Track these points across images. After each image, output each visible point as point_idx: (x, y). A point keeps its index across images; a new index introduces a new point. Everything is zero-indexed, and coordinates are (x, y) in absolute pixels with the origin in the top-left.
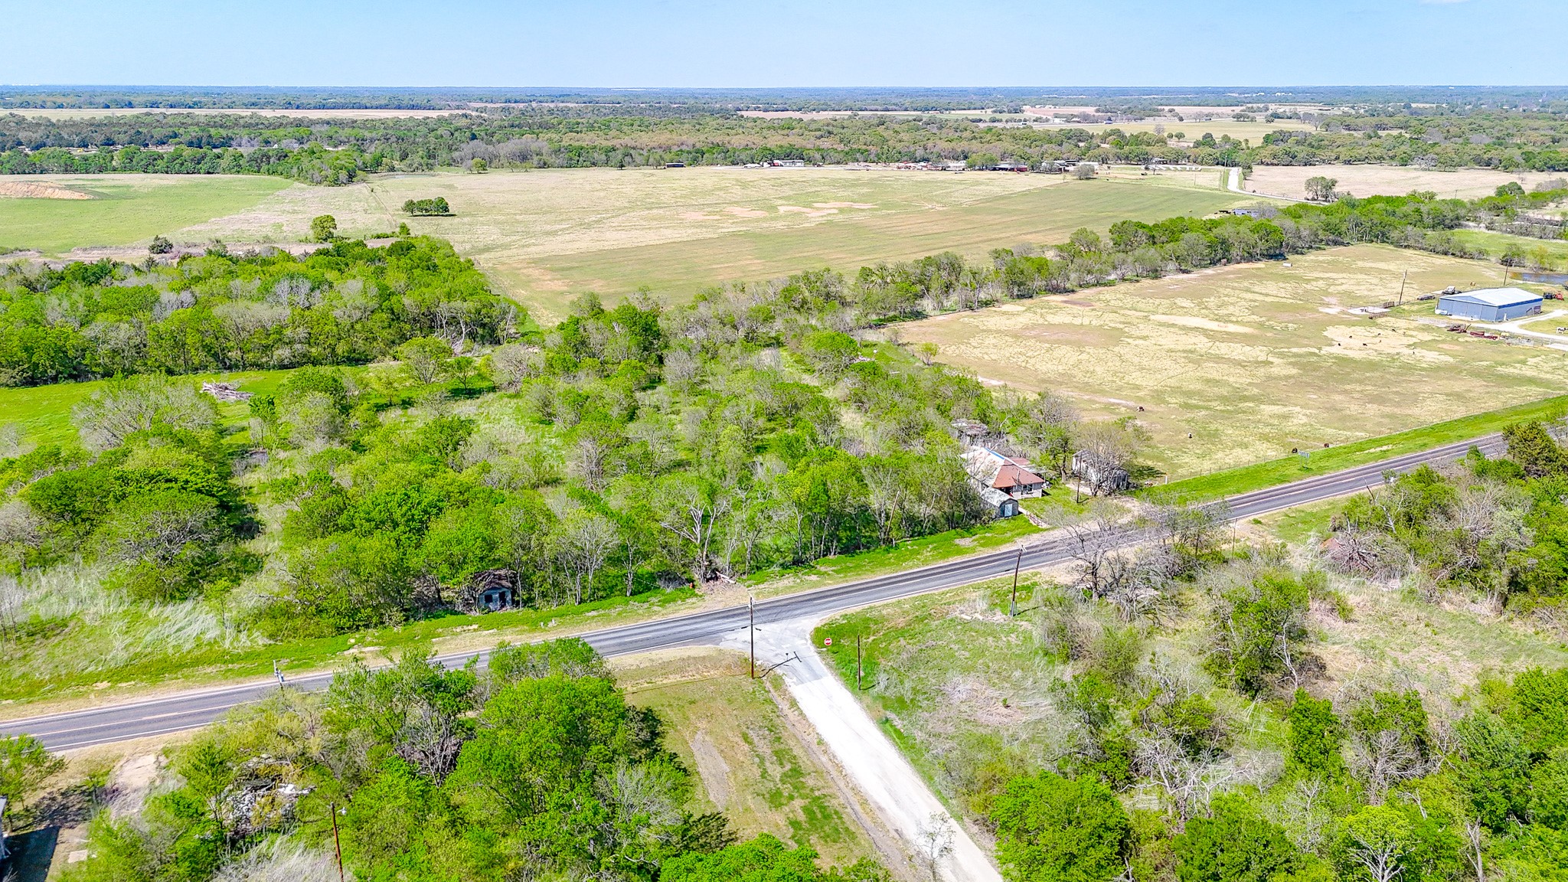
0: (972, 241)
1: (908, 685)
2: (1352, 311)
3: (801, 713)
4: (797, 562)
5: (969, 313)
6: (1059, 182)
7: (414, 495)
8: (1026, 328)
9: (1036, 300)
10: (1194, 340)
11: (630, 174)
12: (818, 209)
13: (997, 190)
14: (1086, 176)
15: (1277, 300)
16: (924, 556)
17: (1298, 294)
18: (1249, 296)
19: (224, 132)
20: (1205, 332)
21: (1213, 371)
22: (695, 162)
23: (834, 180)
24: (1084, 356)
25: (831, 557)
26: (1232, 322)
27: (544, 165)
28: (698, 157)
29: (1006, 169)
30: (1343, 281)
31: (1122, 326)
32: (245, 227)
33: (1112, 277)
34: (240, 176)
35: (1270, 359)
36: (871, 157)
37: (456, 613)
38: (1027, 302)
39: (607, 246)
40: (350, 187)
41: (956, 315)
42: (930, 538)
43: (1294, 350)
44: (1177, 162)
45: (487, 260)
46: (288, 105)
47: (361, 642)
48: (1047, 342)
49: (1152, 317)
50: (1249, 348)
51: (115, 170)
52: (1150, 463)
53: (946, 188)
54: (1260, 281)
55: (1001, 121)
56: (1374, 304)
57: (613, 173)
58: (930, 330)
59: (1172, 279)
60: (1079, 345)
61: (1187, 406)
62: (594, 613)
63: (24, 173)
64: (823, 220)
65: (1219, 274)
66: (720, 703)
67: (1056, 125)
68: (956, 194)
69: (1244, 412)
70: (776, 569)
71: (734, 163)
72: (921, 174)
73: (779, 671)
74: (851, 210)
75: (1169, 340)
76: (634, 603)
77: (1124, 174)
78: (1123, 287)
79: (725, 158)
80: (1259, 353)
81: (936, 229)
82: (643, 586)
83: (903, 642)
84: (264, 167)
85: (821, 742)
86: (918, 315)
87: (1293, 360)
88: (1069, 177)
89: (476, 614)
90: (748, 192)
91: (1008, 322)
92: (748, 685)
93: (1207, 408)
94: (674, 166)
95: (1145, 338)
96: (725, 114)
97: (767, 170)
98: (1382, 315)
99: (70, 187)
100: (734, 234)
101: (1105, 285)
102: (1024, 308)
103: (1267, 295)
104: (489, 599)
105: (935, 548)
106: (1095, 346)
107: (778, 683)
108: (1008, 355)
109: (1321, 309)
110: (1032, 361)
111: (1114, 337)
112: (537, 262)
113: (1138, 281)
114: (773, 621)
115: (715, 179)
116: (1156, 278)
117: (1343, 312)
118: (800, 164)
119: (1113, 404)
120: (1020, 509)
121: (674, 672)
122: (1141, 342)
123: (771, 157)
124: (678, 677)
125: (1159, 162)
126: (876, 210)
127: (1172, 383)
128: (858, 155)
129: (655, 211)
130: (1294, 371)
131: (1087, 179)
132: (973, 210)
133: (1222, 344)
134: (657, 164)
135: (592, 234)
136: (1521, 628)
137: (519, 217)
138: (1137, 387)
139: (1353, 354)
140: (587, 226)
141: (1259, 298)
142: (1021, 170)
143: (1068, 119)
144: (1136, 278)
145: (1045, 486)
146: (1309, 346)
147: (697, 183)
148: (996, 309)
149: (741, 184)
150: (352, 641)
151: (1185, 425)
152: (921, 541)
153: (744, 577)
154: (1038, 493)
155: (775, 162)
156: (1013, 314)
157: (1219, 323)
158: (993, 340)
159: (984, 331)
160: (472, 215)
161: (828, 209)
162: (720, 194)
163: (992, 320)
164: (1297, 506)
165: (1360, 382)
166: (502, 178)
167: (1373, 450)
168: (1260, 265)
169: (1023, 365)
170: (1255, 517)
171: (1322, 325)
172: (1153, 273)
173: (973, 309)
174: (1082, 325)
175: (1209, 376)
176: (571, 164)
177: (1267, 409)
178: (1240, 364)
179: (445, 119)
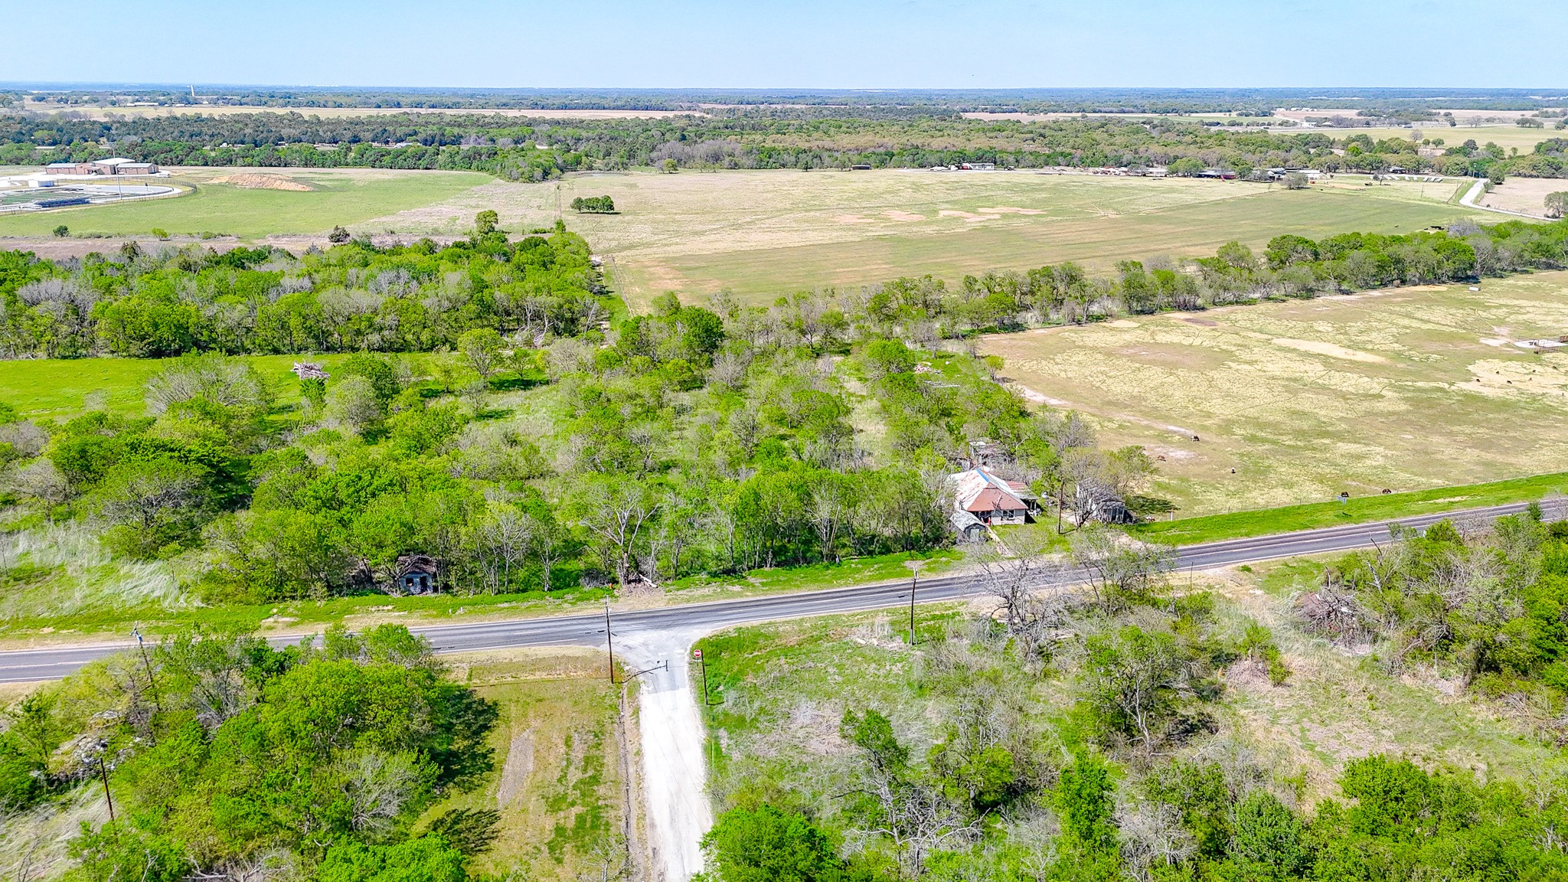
0: (1126, 251)
1: (759, 704)
2: (1518, 344)
3: (637, 723)
4: (730, 572)
5: (1075, 327)
6: (1263, 191)
7: (367, 477)
8: (1128, 346)
9: (1157, 317)
10: (1308, 367)
11: (815, 175)
12: (980, 214)
13: (1189, 198)
14: (1299, 185)
15: (1436, 327)
16: (862, 574)
17: (1466, 322)
18: (1406, 322)
19: (456, 131)
20: (1326, 361)
21: (1306, 402)
22: (882, 164)
23: (1016, 185)
24: (1172, 379)
25: (767, 569)
26: (1366, 350)
27: (735, 166)
28: (886, 159)
29: (1212, 176)
30: (1532, 310)
31: (1234, 349)
32: (424, 219)
33: (1257, 295)
35: (1384, 393)
36: (1075, 160)
37: (380, 593)
38: (1144, 318)
39: (745, 246)
40: (546, 184)
41: (1059, 329)
42: (879, 558)
43: (1420, 384)
44: (1417, 172)
45: (623, 258)
46: (535, 106)
47: (282, 613)
48: (1140, 362)
49: (1275, 341)
50: (1367, 379)
51: (347, 164)
52: (1169, 497)
53: (1133, 194)
54: (1429, 307)
55: (1241, 124)
56: (1551, 337)
57: (796, 175)
58: (1020, 343)
59: (1328, 300)
60: (1171, 367)
61: (1253, 439)
62: (504, 605)
64: (978, 226)
65: (1386, 296)
66: (567, 704)
67: (1306, 128)
68: (1140, 202)
69: (1314, 449)
70: (704, 576)
71: (921, 166)
72: (1117, 179)
73: (641, 678)
74: (1016, 215)
75: (1278, 366)
76: (550, 598)
77: (1347, 183)
78: (1263, 307)
79: (914, 161)
80: (1375, 385)
81: (1096, 237)
82: (563, 583)
83: (782, 661)
85: (639, 753)
86: (1016, 327)
87: (1410, 395)
88: (1276, 185)
89: (396, 595)
90: (918, 195)
91: (1110, 338)
92: (603, 686)
93: (1274, 442)
94: (860, 168)
95: (1251, 363)
96: (945, 115)
97: (953, 174)
98: (1553, 350)
99: (295, 180)
100: (879, 238)
101: (1244, 303)
102: (1138, 325)
103: (1428, 321)
104: (410, 582)
105: (879, 568)
106: (1190, 368)
107: (635, 689)
108: (1087, 373)
109: (1483, 341)
110: (1109, 381)
111: (1218, 358)
112: (667, 261)
113: (1284, 301)
114: (669, 626)
115: (892, 182)
116: (1308, 298)
117: (1507, 345)
118: (990, 167)
119: (1168, 432)
120: (992, 535)
121: (543, 669)
122: (1247, 367)
123: (962, 160)
124: (544, 675)
125: (1394, 172)
126: (1042, 216)
127: (1252, 412)
128: (1060, 159)
129: (812, 213)
130: (1403, 407)
131: (1299, 188)
132: (1148, 219)
133: (1337, 374)
134: (843, 166)
135: (738, 234)
136: (1483, 712)
137: (677, 217)
138: (1209, 415)
139: (1487, 392)
140: (736, 226)
141: (1415, 324)
142: (1227, 178)
143: (1319, 123)
144: (1284, 298)
145: (1033, 513)
146: (1441, 380)
147: (870, 186)
148: (1104, 324)
149: (917, 187)
150: (275, 610)
151: (1235, 459)
152: (869, 560)
153: (669, 582)
154: (1020, 520)
155: (964, 165)
156: (1121, 331)
157: (1350, 351)
158: (1081, 357)
159: (1079, 347)
160: (636, 214)
161: (991, 215)
162: (888, 197)
163: (1094, 335)
164: (1305, 555)
165: (1476, 423)
166: (687, 178)
167: (1441, 501)
168: (1443, 288)
169: (1098, 384)
170: (1247, 564)
171: (1473, 358)
172: (1308, 293)
173: (1079, 323)
174: (1191, 345)
175: (1299, 408)
176: (760, 166)
177: (1344, 447)
178: (1344, 396)
179: (666, 120)
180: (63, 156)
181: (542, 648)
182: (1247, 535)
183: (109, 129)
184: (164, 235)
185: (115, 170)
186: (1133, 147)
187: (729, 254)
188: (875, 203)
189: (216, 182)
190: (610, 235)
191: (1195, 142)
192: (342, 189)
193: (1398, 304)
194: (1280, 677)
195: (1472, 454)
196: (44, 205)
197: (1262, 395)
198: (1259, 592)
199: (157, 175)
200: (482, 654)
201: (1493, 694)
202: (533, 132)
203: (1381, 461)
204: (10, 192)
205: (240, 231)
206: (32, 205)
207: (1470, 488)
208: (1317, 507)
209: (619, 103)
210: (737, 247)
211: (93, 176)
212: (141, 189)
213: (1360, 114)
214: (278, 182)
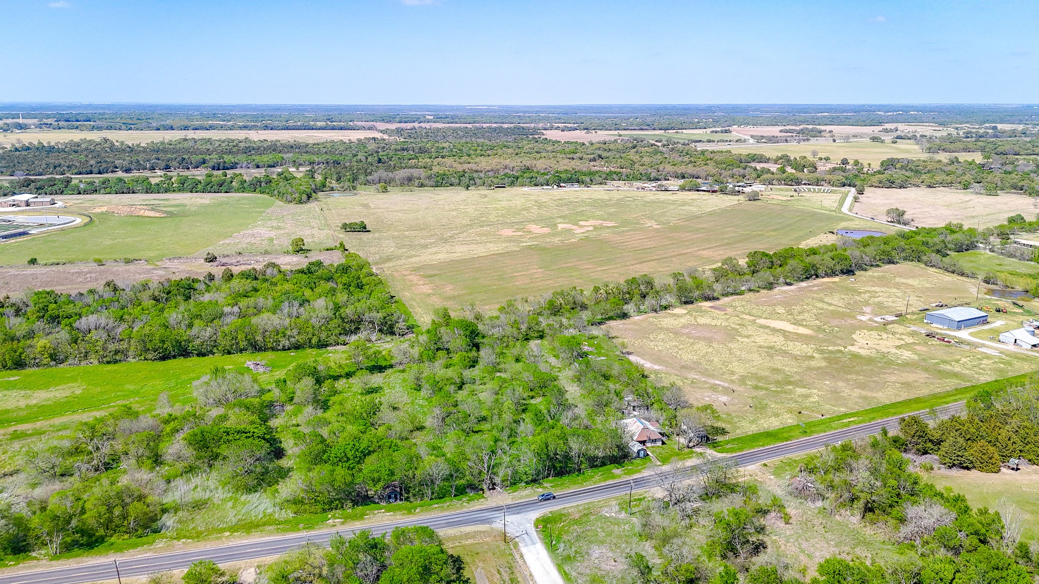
0: (669, 255)
1: (573, 549)
2: (876, 319)
3: (524, 561)
4: (534, 481)
5: (654, 314)
6: (735, 202)
8: (684, 327)
9: (694, 306)
10: (776, 339)
11: (474, 192)
12: (582, 226)
13: (696, 211)
14: (754, 197)
15: (835, 310)
16: (595, 478)
17: (849, 304)
18: (820, 305)
20: (784, 333)
21: (779, 362)
22: (512, 184)
23: (595, 200)
24: (710, 350)
25: (550, 478)
26: (802, 325)
27: (422, 185)
28: (514, 180)
29: (705, 191)
30: (881, 294)
31: (738, 327)
32: (252, 240)
33: (743, 288)
34: (245, 194)
35: (815, 355)
36: (623, 177)
37: (375, 503)
38: (689, 306)
39: (455, 256)
40: (310, 205)
41: (646, 316)
42: (601, 469)
43: (830, 348)
44: (817, 184)
45: (389, 268)
47: (334, 517)
48: (692, 338)
49: (758, 321)
50: (805, 346)
52: (724, 426)
53: (664, 208)
54: (831, 296)
56: (890, 313)
57: (463, 193)
58: (629, 327)
59: (780, 290)
60: (709, 341)
61: (756, 388)
62: (437, 505)
64: (582, 236)
65: (809, 286)
66: (490, 554)
68: (668, 214)
69: (786, 393)
70: (523, 484)
71: (536, 185)
72: (650, 194)
73: (517, 540)
74: (601, 227)
75: (762, 339)
76: (455, 501)
77: (780, 194)
78: (748, 296)
79: (531, 181)
80: (808, 349)
81: (650, 244)
82: (461, 491)
83: (576, 527)
85: (531, 575)
86: (624, 316)
87: (826, 355)
88: (741, 198)
89: (383, 504)
90: (541, 211)
91: (674, 322)
92: (502, 545)
93: (766, 389)
94: (498, 187)
95: (748, 337)
97: (555, 192)
98: (892, 322)
99: (151, 208)
100: (529, 247)
101: (738, 294)
102: (685, 312)
103: (831, 304)
104: (390, 497)
105: (602, 475)
106: (719, 342)
107: (516, 545)
108: (668, 347)
109: (858, 318)
110: (680, 352)
111: (731, 334)
112: (415, 270)
113: (758, 291)
114: (518, 513)
116: (770, 290)
117: (870, 320)
118: (576, 185)
119: (716, 385)
120: (649, 453)
121: (470, 538)
122: (746, 340)
123: (559, 180)
124: (472, 541)
125: (805, 184)
126: (616, 227)
127: (753, 370)
128: (614, 176)
129: (485, 228)
130: (824, 364)
131: (754, 200)
132: (675, 228)
133: (791, 343)
134: (489, 186)
135: (448, 247)
136: (868, 531)
138: (733, 373)
139: (863, 352)
140: (443, 241)
141: (826, 306)
142: (714, 192)
143: (758, 139)
144: (758, 289)
145: (664, 439)
146: (840, 345)
147: (511, 203)
148: (669, 311)
149: (537, 205)
150: (330, 516)
151: (750, 400)
152: (595, 470)
154: (659, 444)
155: (562, 184)
156: (679, 316)
157: (796, 327)
158: (661, 336)
159: (659, 328)
160: (380, 231)
161: (587, 226)
162: (525, 213)
163: (666, 320)
164: (789, 456)
165: (858, 373)
166: (397, 198)
167: (844, 421)
168: (836, 279)
169: (675, 354)
170: (765, 462)
171: (854, 329)
172: (770, 286)
173: (656, 311)
174: (716, 325)
175: (776, 366)
176: (437, 185)
177: (800, 391)
178: (795, 358)
181: (466, 528)
182: (763, 446)
186: (656, 167)
187: (448, 265)
188: (518, 219)
191: (691, 162)
193: (815, 292)
194: (787, 520)
195: (857, 392)
197: (757, 359)
198: (772, 477)
201: (872, 523)
203: (817, 398)
207: (857, 413)
208: (791, 428)
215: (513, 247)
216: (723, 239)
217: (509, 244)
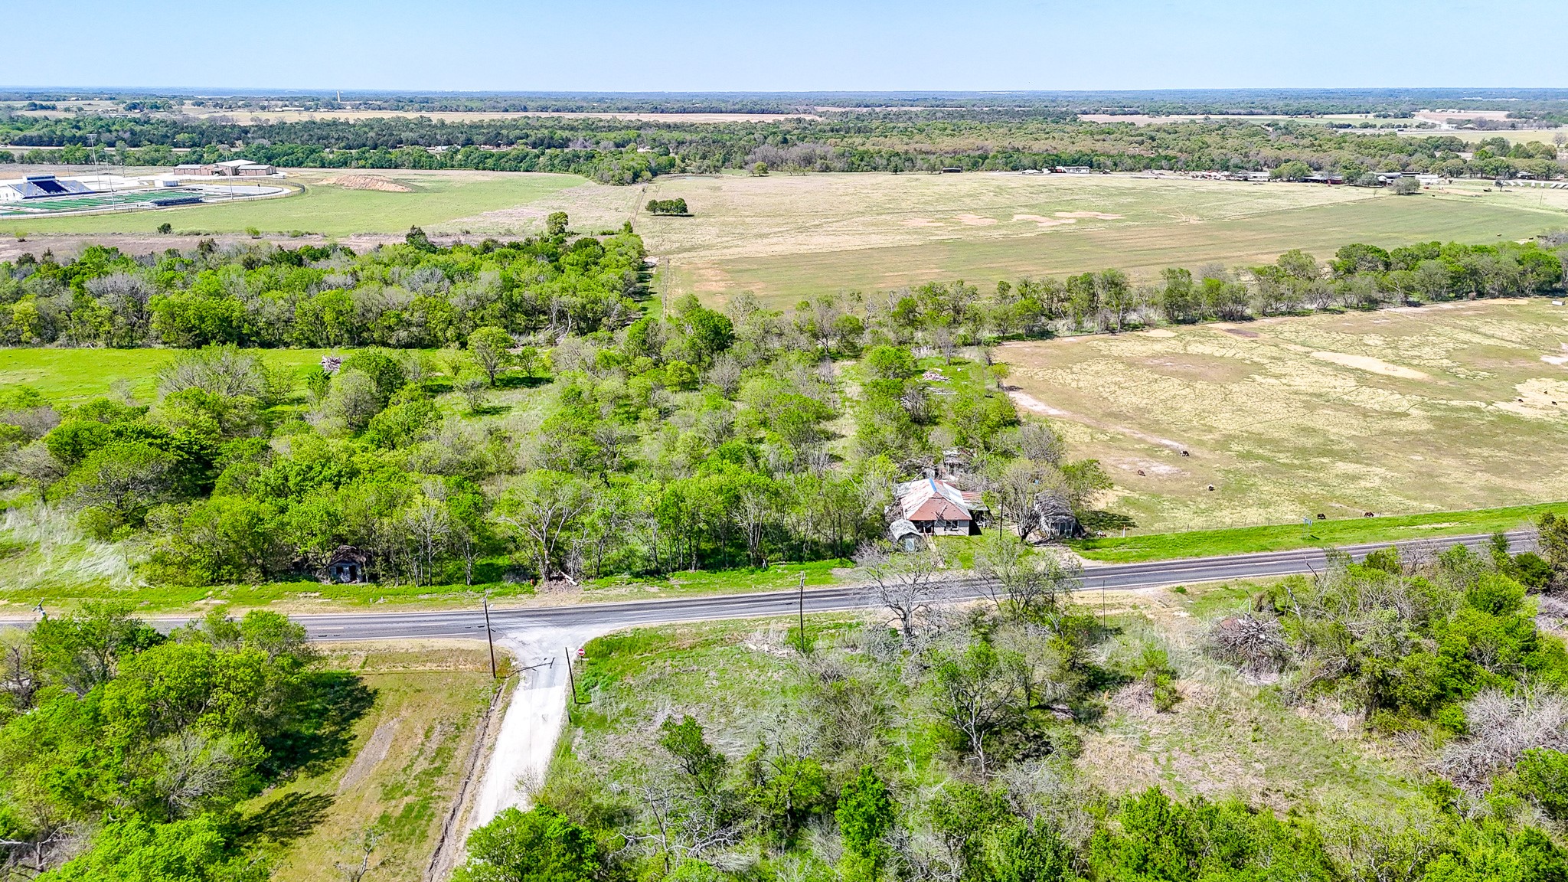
0: (1194, 258)
1: (626, 705)
3: (503, 718)
4: (655, 572)
5: (1107, 336)
6: (1368, 196)
8: (1153, 356)
9: (1198, 327)
10: (1338, 383)
11: (902, 178)
12: (1056, 218)
13: (1283, 204)
14: (1410, 190)
15: (1498, 343)
16: (784, 580)
17: (1534, 338)
18: (1467, 336)
19: (567, 134)
20: (1363, 377)
21: (1319, 420)
22: (975, 166)
23: (1105, 188)
24: (1187, 391)
25: (691, 571)
26: (1410, 365)
27: (827, 169)
28: (979, 162)
29: (1318, 181)
31: (1266, 361)
32: (503, 219)
33: (1313, 306)
35: (1411, 411)
36: (1176, 164)
38: (1184, 328)
39: (803, 250)
40: (634, 186)
41: (1088, 337)
42: (807, 564)
43: (1455, 403)
44: (1548, 178)
45: (679, 259)
48: (1161, 372)
49: (1314, 354)
50: (1398, 396)
51: (453, 166)
52: (1132, 513)
53: (1225, 200)
54: (1500, 322)
55: (1375, 126)
57: (884, 178)
58: (1043, 351)
59: (1390, 313)
60: (1190, 378)
61: (1246, 455)
62: (425, 597)
63: (382, 167)
64: (1048, 230)
65: (1457, 310)
67: (1445, 130)
68: (1229, 207)
69: (1309, 468)
70: (626, 576)
71: (1015, 169)
72: (1217, 184)
73: (524, 674)
74: (1093, 220)
75: (1306, 381)
76: (468, 591)
77: (1467, 188)
78: (1316, 318)
79: (1007, 164)
80: (1404, 403)
81: (1168, 243)
84: (572, 167)
85: (491, 748)
86: (1046, 334)
87: (1438, 414)
88: (1384, 192)
90: (999, 199)
91: (1139, 348)
92: (485, 680)
93: (1268, 460)
94: (950, 171)
95: (1278, 376)
96: (1060, 118)
97: (1045, 177)
99: (399, 181)
100: (942, 242)
101: (1297, 315)
102: (1173, 334)
103: (1493, 336)
104: (341, 571)
105: (804, 574)
106: (1212, 381)
107: (513, 684)
108: (1100, 384)
109: (1545, 359)
110: (1120, 392)
111: (1244, 371)
112: (722, 263)
113: (1342, 312)
114: (570, 624)
115: (976, 185)
116: (1369, 310)
118: (1085, 170)
119: (1159, 446)
120: (931, 546)
121: (435, 661)
122: (1273, 381)
123: (1058, 163)
124: (434, 667)
125: (1523, 177)
126: (1118, 221)
127: (1257, 428)
128: (1164, 162)
129: (883, 217)
130: (1425, 426)
131: (1409, 194)
132: (1231, 226)
133: (1368, 390)
134: (932, 169)
135: (801, 237)
136: (1372, 751)
137: (748, 220)
138: (1210, 429)
139: (1527, 413)
140: (803, 229)
141: (1476, 339)
142: (1334, 182)
143: (1460, 124)
144: (1344, 309)
145: (981, 524)
146: (1480, 399)
147: (953, 189)
148: (1140, 333)
149: (999, 191)
150: (210, 593)
151: (1220, 476)
152: (796, 565)
153: (590, 581)
154: (963, 531)
155: (1058, 168)
156: (1154, 340)
157: (1391, 366)
158: (1100, 367)
159: (1103, 356)
160: (708, 216)
161: (1067, 219)
162: (967, 200)
163: (1123, 344)
164: (1250, 578)
165: (1499, 446)
166: (777, 181)
167: (1425, 526)
168: (1523, 302)
169: (1105, 395)
170: (1184, 584)
171: (1525, 375)
172: (1371, 304)
173: (1113, 331)
174: (1222, 357)
175: (1310, 424)
176: (851, 169)
177: (1342, 467)
178: (1365, 414)
179: (776, 124)
180: (194, 157)
181: (440, 640)
183: (246, 132)
184: (257, 233)
185: (236, 172)
186: (1243, 151)
187: (785, 257)
188: (952, 206)
189: (325, 183)
190: (674, 237)
191: (1313, 145)
192: (439, 191)
193: (1468, 318)
194: (1168, 703)
195: (1481, 478)
196: (160, 204)
197: (1278, 409)
198: (1184, 614)
199: (274, 176)
200: (381, 643)
201: (1384, 732)
202: (639, 136)
203: (1377, 482)
204: (136, 191)
205: (327, 230)
206: (148, 204)
207: (1463, 514)
208: (1287, 529)
209: (737, 107)
210: (795, 250)
211: (216, 177)
212: (253, 190)
213: (1509, 116)
214: (380, 183)
215: (915, 240)
216: (1314, 241)
217: (908, 237)
